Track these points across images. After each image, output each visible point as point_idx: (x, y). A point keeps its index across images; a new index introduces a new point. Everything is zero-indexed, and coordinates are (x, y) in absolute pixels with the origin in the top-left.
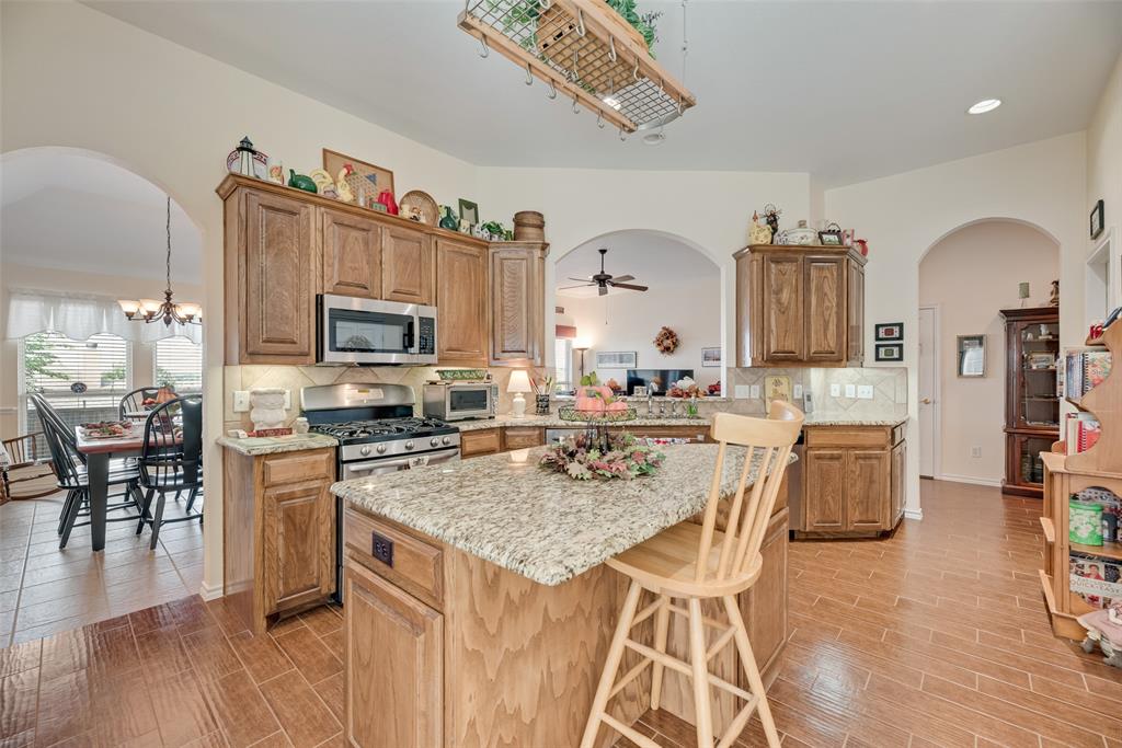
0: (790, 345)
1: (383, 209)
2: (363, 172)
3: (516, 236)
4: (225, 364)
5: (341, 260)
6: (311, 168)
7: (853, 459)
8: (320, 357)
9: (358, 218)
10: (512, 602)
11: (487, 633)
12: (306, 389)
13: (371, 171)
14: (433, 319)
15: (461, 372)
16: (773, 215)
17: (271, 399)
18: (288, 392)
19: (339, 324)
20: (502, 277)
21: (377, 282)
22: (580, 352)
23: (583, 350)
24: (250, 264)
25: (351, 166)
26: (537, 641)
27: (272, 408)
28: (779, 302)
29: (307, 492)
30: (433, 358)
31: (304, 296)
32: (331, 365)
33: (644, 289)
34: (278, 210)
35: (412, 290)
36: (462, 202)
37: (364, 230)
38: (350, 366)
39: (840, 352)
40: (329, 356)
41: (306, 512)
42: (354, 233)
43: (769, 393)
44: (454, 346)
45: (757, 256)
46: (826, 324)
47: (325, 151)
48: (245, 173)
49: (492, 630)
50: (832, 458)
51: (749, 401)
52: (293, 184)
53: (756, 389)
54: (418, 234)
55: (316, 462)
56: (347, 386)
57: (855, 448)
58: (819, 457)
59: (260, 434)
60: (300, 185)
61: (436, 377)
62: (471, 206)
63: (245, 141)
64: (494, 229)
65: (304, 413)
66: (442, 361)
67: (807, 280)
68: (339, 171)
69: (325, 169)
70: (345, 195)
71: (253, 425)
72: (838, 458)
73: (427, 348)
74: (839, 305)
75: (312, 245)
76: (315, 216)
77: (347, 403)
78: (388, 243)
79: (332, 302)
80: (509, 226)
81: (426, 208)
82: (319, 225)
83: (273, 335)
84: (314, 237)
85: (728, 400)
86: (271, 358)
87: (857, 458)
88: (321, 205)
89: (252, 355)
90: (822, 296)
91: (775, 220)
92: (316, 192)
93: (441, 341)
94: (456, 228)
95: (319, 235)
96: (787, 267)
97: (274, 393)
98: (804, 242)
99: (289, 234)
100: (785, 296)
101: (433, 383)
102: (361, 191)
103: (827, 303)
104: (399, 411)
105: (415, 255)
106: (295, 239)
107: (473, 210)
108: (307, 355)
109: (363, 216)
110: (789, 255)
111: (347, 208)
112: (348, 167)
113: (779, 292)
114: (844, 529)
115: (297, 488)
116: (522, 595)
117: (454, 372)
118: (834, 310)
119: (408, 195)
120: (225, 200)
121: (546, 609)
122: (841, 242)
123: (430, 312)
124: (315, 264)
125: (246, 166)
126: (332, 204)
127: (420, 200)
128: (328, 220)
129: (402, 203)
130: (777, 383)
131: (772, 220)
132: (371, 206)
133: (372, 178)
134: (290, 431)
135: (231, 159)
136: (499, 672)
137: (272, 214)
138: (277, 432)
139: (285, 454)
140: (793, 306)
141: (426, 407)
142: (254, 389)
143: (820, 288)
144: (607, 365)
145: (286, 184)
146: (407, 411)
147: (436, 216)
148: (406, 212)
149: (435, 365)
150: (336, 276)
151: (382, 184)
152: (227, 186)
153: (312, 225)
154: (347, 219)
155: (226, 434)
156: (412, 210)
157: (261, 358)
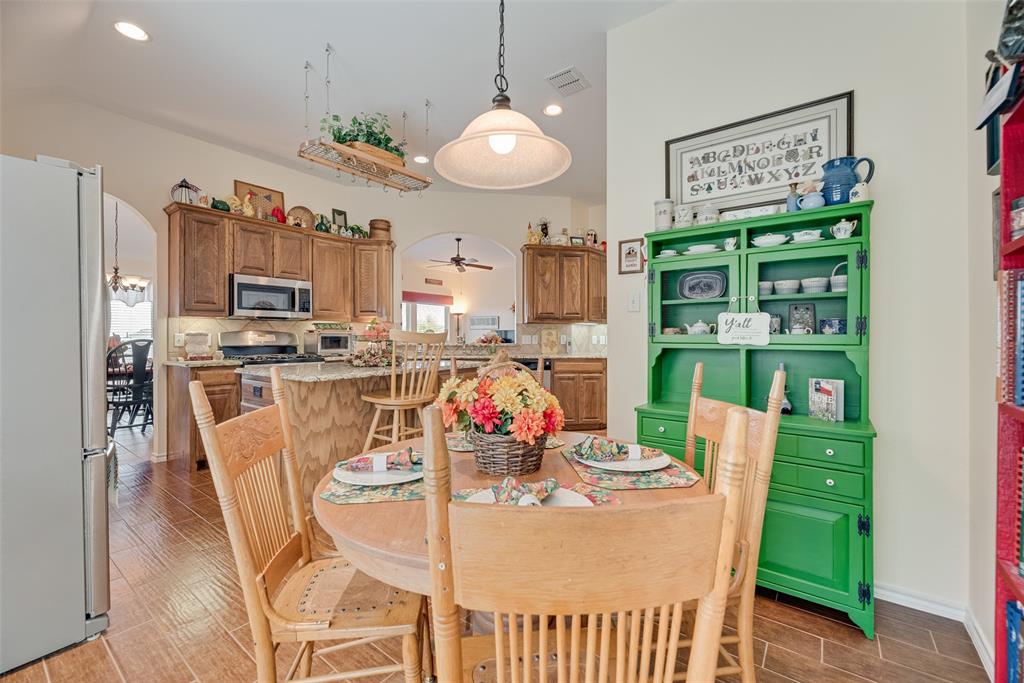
0: (550, 309)
1: (275, 220)
2: (262, 194)
3: (371, 235)
4: (169, 316)
5: (246, 254)
6: (226, 194)
7: (581, 379)
8: (231, 312)
9: (257, 226)
10: (315, 411)
11: (301, 421)
12: (222, 334)
13: (267, 193)
14: (309, 290)
15: (330, 325)
16: (545, 225)
17: (200, 338)
18: (210, 335)
19: (244, 292)
20: (360, 263)
21: (270, 265)
22: (456, 316)
23: (458, 314)
24: (187, 255)
25: (253, 192)
26: (328, 431)
27: (200, 343)
28: (543, 281)
29: (223, 392)
30: (309, 315)
31: (222, 275)
32: (239, 319)
33: (491, 268)
34: (204, 223)
35: (295, 271)
36: (334, 211)
37: (261, 233)
38: (252, 319)
39: (583, 313)
40: (238, 312)
41: (222, 402)
42: (254, 236)
43: (544, 341)
44: (325, 308)
45: (531, 252)
46: (574, 296)
47: (236, 181)
48: (183, 201)
49: (304, 420)
50: (569, 379)
51: (531, 345)
52: (214, 206)
53: (536, 338)
54: (299, 235)
55: (228, 374)
56: (251, 332)
57: (583, 372)
58: (561, 379)
59: (192, 359)
60: (219, 206)
61: (313, 328)
62: (342, 213)
63: (184, 181)
64: (356, 230)
65: (220, 348)
66: (315, 317)
67: (561, 267)
68: (245, 196)
69: (236, 195)
70: (249, 212)
71: (187, 354)
72: (573, 379)
73: (305, 309)
74: (582, 284)
75: (227, 243)
76: (228, 226)
77: (250, 343)
78: (277, 241)
79: (239, 279)
80: (366, 228)
81: (306, 217)
82: (231, 231)
83: (202, 299)
84: (228, 238)
85: (517, 346)
86: (198, 313)
87: (585, 379)
88: (232, 219)
89: (187, 310)
90: (571, 278)
91: (546, 228)
92: (229, 210)
93: (315, 304)
94: (327, 231)
95: (231, 238)
96: (548, 259)
97: (201, 334)
98: (559, 243)
99: (211, 237)
100: (547, 277)
101: (310, 332)
102: (260, 209)
103: (574, 282)
104: (288, 349)
105: (297, 248)
106: (216, 241)
107: (343, 216)
108: (223, 311)
109: (261, 224)
110: (550, 251)
111: (248, 220)
112: (251, 193)
113: (543, 275)
114: (576, 422)
115: (217, 389)
116: (320, 409)
117: (325, 324)
118: (579, 287)
119: (293, 209)
120: (169, 216)
121: (334, 419)
122: (584, 244)
123: (307, 285)
124: (228, 255)
125: (184, 196)
126: (240, 218)
127: (302, 212)
128: (237, 228)
129: (289, 214)
130: (550, 334)
131: (545, 229)
132: (266, 218)
133: (268, 198)
134: (212, 358)
135: (173, 191)
136: (307, 438)
137: (201, 225)
138: (203, 358)
139: (209, 368)
140: (553, 283)
141: (306, 347)
142: (187, 332)
143: (569, 273)
144: (478, 327)
145: (209, 206)
146: (294, 349)
147: (313, 222)
148: (291, 221)
149: (312, 320)
150: (242, 262)
151: (275, 203)
152: (172, 208)
153: (227, 232)
154: (251, 227)
155: (168, 359)
156: (295, 219)
157: (194, 313)
